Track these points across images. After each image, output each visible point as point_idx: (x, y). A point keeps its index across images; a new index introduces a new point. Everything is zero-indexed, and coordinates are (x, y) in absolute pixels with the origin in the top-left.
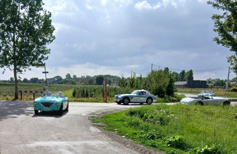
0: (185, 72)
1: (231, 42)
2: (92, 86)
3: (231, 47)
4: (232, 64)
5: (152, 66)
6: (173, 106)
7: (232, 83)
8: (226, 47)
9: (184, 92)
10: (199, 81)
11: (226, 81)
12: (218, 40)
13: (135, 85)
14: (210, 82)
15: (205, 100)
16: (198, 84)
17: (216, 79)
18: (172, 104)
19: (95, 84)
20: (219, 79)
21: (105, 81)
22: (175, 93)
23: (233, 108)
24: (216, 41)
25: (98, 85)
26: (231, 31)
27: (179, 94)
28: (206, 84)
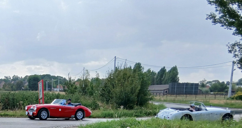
0: (166, 70)
1: (234, 20)
2: (22, 92)
3: (234, 29)
4: (235, 56)
5: (115, 61)
6: (146, 122)
7: (237, 86)
8: (226, 29)
9: (165, 101)
10: (187, 84)
11: (228, 83)
12: (215, 17)
13: (88, 89)
14: (203, 85)
15: (195, 112)
16: (185, 89)
17: (213, 81)
18: (145, 119)
19: (26, 90)
20: (218, 81)
21: (41, 83)
22: (150, 102)
23: (236, 124)
24: (212, 20)
25: (32, 90)
26: (235, 3)
27: (157, 104)
28: (198, 87)
